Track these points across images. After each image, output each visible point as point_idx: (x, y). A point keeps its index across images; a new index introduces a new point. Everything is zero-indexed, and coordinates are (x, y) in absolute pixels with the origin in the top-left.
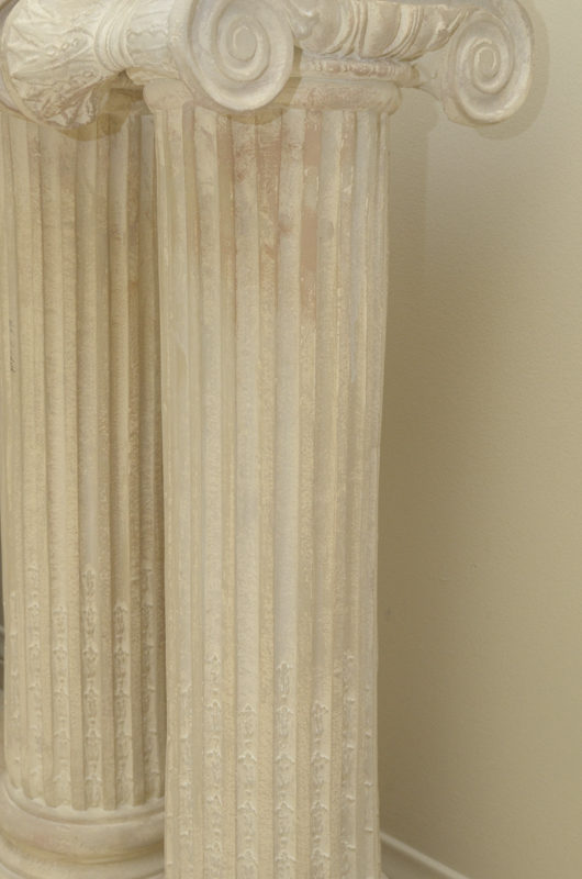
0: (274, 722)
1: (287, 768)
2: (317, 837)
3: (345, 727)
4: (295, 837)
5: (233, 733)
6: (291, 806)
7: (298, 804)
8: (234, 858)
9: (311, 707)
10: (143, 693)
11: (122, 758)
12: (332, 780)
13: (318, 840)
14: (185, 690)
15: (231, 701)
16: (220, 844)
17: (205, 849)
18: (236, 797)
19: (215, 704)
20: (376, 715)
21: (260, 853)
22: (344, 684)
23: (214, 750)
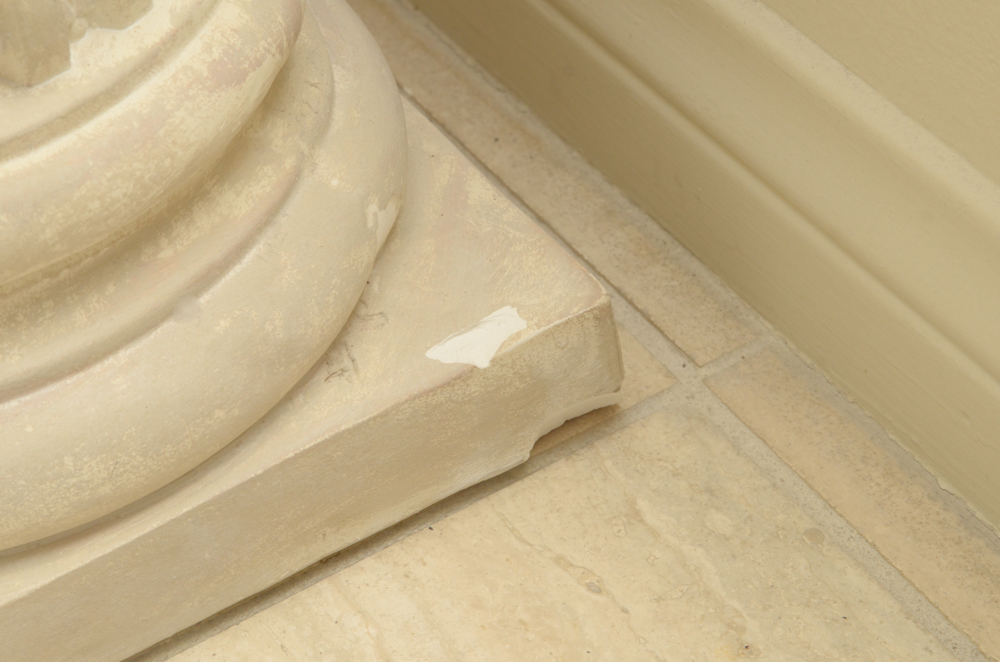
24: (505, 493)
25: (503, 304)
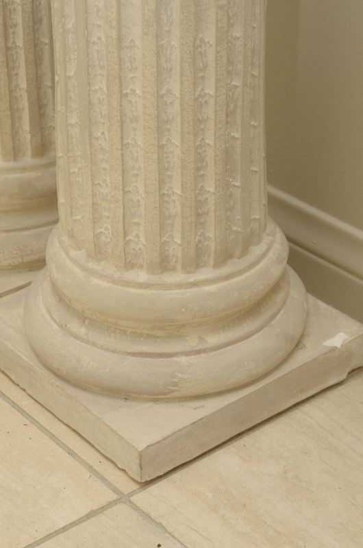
0: (158, 55)
1: (171, 103)
2: (202, 172)
3: (230, 62)
4: (179, 171)
5: (117, 67)
6: (176, 140)
7: (182, 139)
8: (121, 192)
9: (195, 40)
10: (36, 46)
11: (18, 110)
12: (216, 115)
13: (203, 175)
14: (70, 26)
15: (114, 33)
16: (108, 179)
17: (93, 184)
18: (122, 132)
19: (99, 38)
20: (262, 54)
21: (146, 186)
22: (229, 18)
23: (100, 85)
24: (340, 388)
25: (340, 332)
